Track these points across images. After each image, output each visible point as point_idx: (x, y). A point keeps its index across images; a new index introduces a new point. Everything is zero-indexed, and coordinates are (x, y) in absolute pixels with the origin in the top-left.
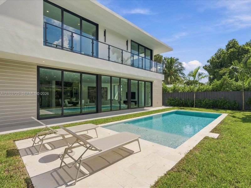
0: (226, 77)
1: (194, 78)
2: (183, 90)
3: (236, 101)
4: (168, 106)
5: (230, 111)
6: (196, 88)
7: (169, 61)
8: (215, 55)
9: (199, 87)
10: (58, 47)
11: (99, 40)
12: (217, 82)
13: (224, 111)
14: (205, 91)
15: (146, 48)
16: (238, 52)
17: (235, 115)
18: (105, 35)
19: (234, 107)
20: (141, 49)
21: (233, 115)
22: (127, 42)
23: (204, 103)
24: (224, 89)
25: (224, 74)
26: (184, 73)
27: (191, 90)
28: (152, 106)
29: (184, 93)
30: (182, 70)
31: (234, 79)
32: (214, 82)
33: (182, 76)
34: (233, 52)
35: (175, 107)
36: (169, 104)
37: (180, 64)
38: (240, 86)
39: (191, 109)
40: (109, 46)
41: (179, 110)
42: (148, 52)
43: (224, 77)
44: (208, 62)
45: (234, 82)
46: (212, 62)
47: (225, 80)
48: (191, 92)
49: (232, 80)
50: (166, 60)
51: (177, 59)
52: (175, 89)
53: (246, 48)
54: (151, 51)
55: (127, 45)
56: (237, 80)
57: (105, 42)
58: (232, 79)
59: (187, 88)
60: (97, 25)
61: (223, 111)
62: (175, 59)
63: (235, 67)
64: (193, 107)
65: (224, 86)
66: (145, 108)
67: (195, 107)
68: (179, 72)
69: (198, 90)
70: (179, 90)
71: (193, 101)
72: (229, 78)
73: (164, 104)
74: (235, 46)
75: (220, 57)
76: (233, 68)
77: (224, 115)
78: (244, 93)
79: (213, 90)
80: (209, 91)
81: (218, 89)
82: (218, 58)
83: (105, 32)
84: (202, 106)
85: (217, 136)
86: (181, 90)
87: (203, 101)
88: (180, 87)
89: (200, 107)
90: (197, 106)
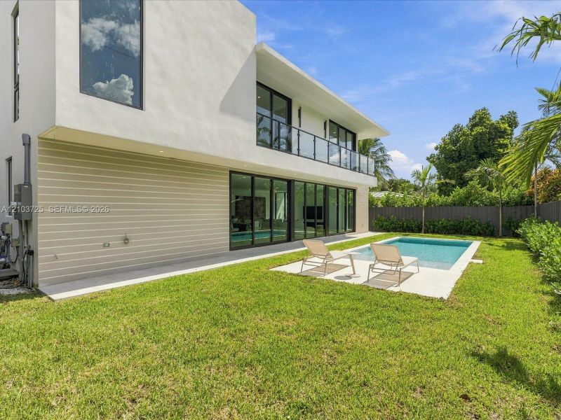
0: (475, 182)
1: (424, 184)
2: (402, 203)
3: (489, 222)
6: (425, 201)
7: (361, 142)
8: (449, 135)
9: (430, 199)
11: (293, 125)
12: (459, 192)
13: (474, 238)
14: (441, 205)
15: (347, 131)
16: (489, 133)
18: (300, 117)
19: (488, 232)
20: (342, 132)
21: (488, 242)
22: (325, 124)
23: (439, 226)
24: (471, 202)
25: (472, 178)
26: (388, 167)
27: (416, 203)
28: (354, 231)
29: (404, 209)
30: (385, 160)
31: (485, 187)
32: (455, 191)
33: (386, 172)
34: (481, 134)
37: (382, 148)
38: (495, 197)
39: (419, 236)
42: (350, 136)
43: (471, 183)
44: (436, 148)
45: (487, 193)
46: (442, 149)
47: (473, 187)
48: (417, 207)
49: (483, 188)
51: (376, 140)
52: (387, 202)
53: (502, 126)
54: (354, 136)
55: (325, 129)
56: (490, 189)
57: (300, 127)
58: (483, 186)
59: (410, 200)
60: (289, 101)
61: (472, 238)
64: (419, 231)
65: (472, 198)
66: (347, 235)
67: (425, 233)
68: (380, 164)
69: (429, 204)
70: (395, 203)
71: (422, 223)
72: (478, 185)
73: (371, 229)
74: (484, 122)
75: (457, 140)
77: (476, 244)
78: (502, 210)
79: (454, 205)
80: (446, 205)
81: (461, 203)
82: (454, 141)
83: (300, 111)
84: (436, 230)
85: (481, 262)
86: (399, 203)
87: (438, 222)
88: (398, 198)
89: (433, 232)
90: (427, 232)
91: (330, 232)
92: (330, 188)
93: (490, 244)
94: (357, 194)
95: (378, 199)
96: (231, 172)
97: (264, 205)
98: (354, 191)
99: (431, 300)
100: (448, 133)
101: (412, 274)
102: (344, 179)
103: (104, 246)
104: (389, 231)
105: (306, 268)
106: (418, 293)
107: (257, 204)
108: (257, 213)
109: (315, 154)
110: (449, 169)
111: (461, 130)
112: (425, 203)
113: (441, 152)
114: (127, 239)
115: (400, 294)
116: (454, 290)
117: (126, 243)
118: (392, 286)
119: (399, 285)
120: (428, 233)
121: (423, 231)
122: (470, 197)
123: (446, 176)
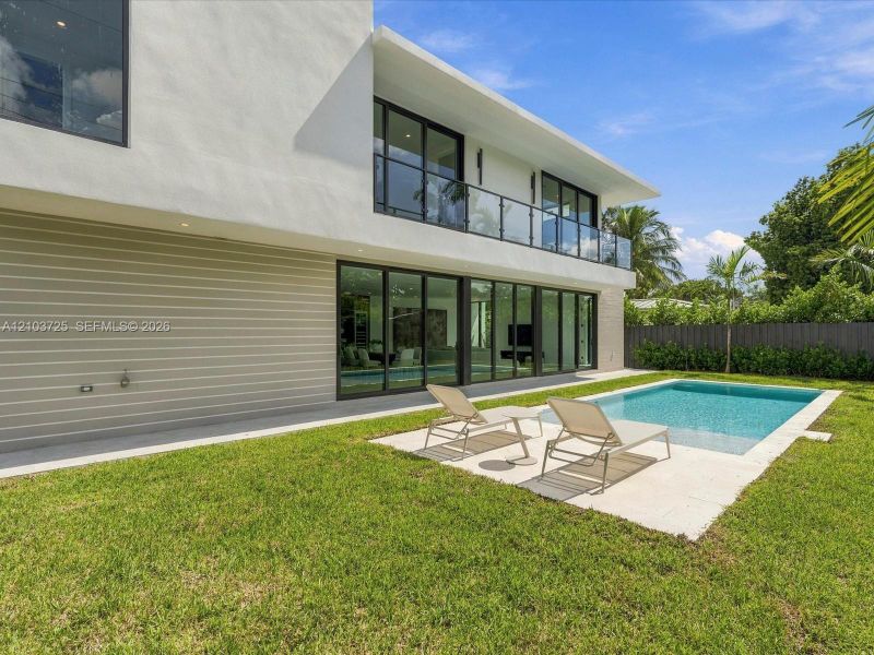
0: (832, 278)
1: (729, 283)
2: (689, 317)
3: (864, 352)
4: (641, 368)
5: (844, 383)
6: (734, 312)
7: (626, 217)
8: (788, 198)
9: (742, 310)
10: (398, 212)
12: (802, 296)
13: (829, 384)
14: (763, 322)
15: (579, 191)
17: (863, 395)
18: (480, 165)
19: (860, 372)
20: (569, 194)
21: (857, 394)
22: (533, 178)
23: (760, 360)
24: (826, 315)
25: (826, 269)
26: (675, 259)
27: (715, 318)
28: (594, 366)
29: (691, 328)
30: (670, 247)
32: (791, 295)
33: (670, 267)
35: (665, 372)
36: (645, 363)
37: (663, 228)
39: (719, 378)
40: (502, 198)
41: (687, 380)
42: (585, 202)
43: (824, 278)
44: (763, 221)
45: (858, 296)
46: (776, 223)
47: (828, 287)
48: (717, 325)
49: (850, 289)
50: (616, 216)
51: (654, 213)
52: (661, 315)
54: (594, 199)
55: (533, 186)
56: (867, 289)
57: (481, 183)
58: (851, 283)
59: (703, 313)
60: (460, 139)
61: (824, 383)
62: (645, 210)
63: (863, 250)
64: (721, 369)
65: (826, 308)
66: (580, 374)
67: (731, 372)
68: (661, 254)
69: (739, 319)
70: (675, 318)
71: (725, 354)
72: (841, 281)
73: (630, 363)
75: (804, 207)
76: (857, 254)
77: (828, 396)
79: (790, 320)
80: (775, 322)
81: (805, 316)
82: (800, 209)
83: (480, 156)
84: (753, 368)
85: (826, 436)
86: (683, 319)
87: (758, 354)
88: (679, 309)
89: (748, 371)
90: (736, 369)
91: (545, 370)
92: (544, 292)
93: (860, 398)
94: (599, 302)
95: (644, 311)
96: (340, 263)
97: (444, 323)
98: (594, 297)
99: (655, 539)
100: (785, 195)
101: (652, 461)
102: (565, 275)
103: (82, 390)
104: (662, 368)
105: (434, 441)
106: (632, 518)
107: (432, 322)
108: (430, 335)
109: (501, 230)
110: (786, 257)
111: (810, 187)
112: (733, 317)
113: (773, 227)
114: (126, 379)
115: (589, 515)
116: (728, 512)
117: (122, 386)
118: (587, 491)
119: (602, 491)
120: (738, 372)
121: (728, 367)
122: (821, 305)
123: (782, 268)
